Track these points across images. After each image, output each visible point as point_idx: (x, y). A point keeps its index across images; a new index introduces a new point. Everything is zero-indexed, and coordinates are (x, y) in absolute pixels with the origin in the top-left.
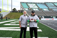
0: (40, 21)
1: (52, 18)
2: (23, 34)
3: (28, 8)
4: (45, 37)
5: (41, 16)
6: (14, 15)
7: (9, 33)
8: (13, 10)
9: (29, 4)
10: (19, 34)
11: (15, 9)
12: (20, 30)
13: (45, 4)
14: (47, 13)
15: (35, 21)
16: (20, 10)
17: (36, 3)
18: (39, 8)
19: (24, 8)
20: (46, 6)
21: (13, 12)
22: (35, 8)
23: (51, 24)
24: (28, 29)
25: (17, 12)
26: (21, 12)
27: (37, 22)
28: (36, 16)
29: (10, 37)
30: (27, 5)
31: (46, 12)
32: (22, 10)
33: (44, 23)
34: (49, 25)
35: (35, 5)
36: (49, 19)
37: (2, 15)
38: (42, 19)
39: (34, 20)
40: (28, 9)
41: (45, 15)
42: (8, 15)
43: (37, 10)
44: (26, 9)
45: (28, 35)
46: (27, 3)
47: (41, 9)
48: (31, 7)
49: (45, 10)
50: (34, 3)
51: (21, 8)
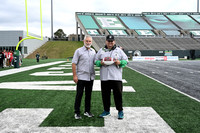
1: (163, 55)
2: (83, 99)
3: (98, 28)
4: (143, 106)
5: (134, 51)
6: (58, 49)
7: (45, 97)
8: (55, 34)
9: (98, 18)
10: (74, 99)
11: (60, 30)
12: (75, 88)
13: (143, 16)
14: (147, 42)
15: (115, 64)
17: (118, 16)
18: (127, 28)
19: (85, 29)
21: (55, 39)
22: (116, 29)
23: (159, 72)
24: (97, 86)
25: (67, 39)
26: (78, 40)
27: (121, 65)
28: (119, 50)
29: (47, 107)
30: (95, 21)
31: (147, 39)
32: (79, 33)
33: (141, 70)
35: (114, 19)
36: (155, 58)
37: (26, 48)
38: (135, 59)
39: (112, 62)
40: (98, 30)
41: (145, 49)
42: (42, 48)
43: (121, 33)
44: (92, 32)
45: (97, 102)
46: (93, 15)
47: (133, 32)
48: (104, 26)
49: (143, 33)
50: (114, 15)
51: (78, 28)
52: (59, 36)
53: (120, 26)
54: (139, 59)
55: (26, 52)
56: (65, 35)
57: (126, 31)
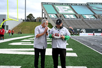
3: (56, 13)
5: (81, 30)
6: (29, 27)
8: (27, 17)
9: (57, 7)
11: (31, 15)
13: (88, 6)
14: (90, 24)
17: (70, 5)
18: (76, 13)
19: (48, 14)
21: (28, 21)
22: (69, 14)
23: (96, 44)
25: (35, 21)
30: (55, 8)
32: (44, 17)
33: (84, 42)
34: (93, 45)
35: (68, 7)
37: (7, 26)
38: (81, 35)
40: (56, 15)
42: (18, 26)
43: (72, 17)
46: (53, 4)
47: (80, 16)
49: (87, 17)
50: (67, 4)
51: (43, 13)
52: (30, 18)
53: (72, 12)
54: (84, 34)
56: (34, 18)
57: (75, 15)
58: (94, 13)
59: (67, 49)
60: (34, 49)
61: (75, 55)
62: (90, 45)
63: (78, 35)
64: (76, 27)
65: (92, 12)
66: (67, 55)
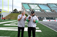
0: (42, 22)
1: (55, 19)
6: (14, 16)
7: (8, 33)
8: (14, 10)
9: (30, 5)
11: (16, 9)
13: (47, 5)
16: (21, 11)
17: (38, 4)
18: (41, 9)
20: (49, 7)
22: (37, 9)
23: (52, 25)
25: (18, 13)
31: (49, 13)
33: (45, 24)
35: (36, 6)
36: (51, 20)
37: (2, 15)
38: (44, 20)
40: (30, 9)
41: (48, 17)
42: (8, 15)
43: (39, 11)
44: (28, 10)
46: (28, 4)
47: (43, 11)
48: (32, 8)
49: (47, 11)
50: (36, 4)
51: (22, 8)
52: (15, 11)
54: (45, 20)
55: (2, 17)
56: (17, 11)
57: (40, 10)
58: (51, 9)
59: (36, 28)
60: (18, 28)
61: (40, 31)
62: (49, 26)
63: (42, 20)
64: (41, 16)
65: (50, 8)
66: (36, 31)
